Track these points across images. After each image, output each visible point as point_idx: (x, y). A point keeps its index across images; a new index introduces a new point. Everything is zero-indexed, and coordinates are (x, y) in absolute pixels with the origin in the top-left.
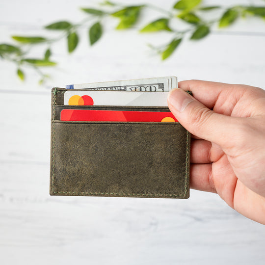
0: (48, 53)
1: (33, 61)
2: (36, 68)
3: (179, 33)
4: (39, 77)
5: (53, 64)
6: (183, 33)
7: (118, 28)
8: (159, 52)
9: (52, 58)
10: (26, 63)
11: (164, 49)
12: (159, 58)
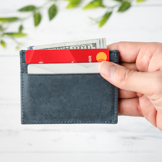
0: (21, 28)
1: (11, 34)
2: (13, 39)
3: (110, 8)
4: (15, 45)
5: (24, 35)
6: (113, 8)
7: (68, 7)
8: (97, 22)
9: (24, 31)
10: (6, 36)
11: (100, 20)
12: (97, 26)
